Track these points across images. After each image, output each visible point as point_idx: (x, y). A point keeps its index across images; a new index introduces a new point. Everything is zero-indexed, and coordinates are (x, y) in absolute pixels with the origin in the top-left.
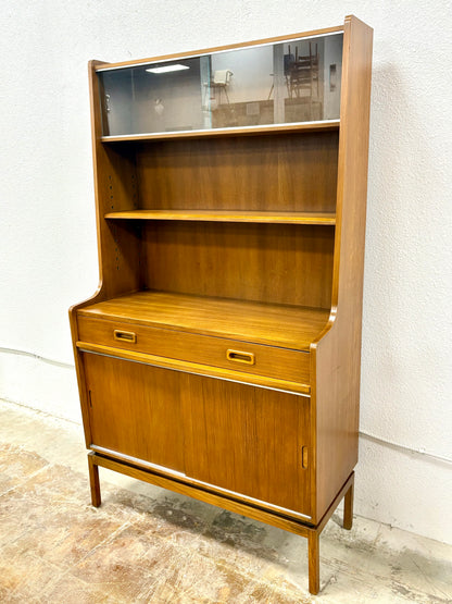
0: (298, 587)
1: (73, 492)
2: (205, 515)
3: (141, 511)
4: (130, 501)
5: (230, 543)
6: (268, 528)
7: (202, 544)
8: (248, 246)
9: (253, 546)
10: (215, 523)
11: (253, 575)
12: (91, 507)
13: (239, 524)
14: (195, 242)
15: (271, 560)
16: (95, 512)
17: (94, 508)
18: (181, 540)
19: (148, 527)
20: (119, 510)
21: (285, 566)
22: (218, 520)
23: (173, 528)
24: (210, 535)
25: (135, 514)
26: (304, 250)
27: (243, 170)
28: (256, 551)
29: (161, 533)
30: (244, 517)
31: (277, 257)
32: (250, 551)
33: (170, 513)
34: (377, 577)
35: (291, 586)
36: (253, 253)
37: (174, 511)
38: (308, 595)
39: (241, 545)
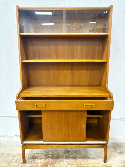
0: (100, 163)
1: (11, 161)
2: (61, 152)
3: (41, 159)
4: (34, 157)
5: (74, 158)
6: (79, 149)
7: (67, 162)
8: (67, 70)
9: (80, 156)
10: (65, 153)
11: (88, 165)
12: (22, 164)
13: (72, 151)
14: (49, 69)
15: (88, 158)
16: (25, 165)
17: (25, 164)
18: (61, 163)
19: (48, 163)
20: (33, 161)
21: (93, 158)
22: (65, 152)
23: (55, 160)
24: (67, 158)
25: (40, 160)
26: (85, 70)
27: (66, 47)
28: (82, 157)
29: (53, 163)
30: (71, 149)
31: (77, 72)
32: (81, 158)
33: (50, 156)
34: (113, 152)
35: (99, 163)
36: (69, 72)
37: (50, 154)
38: (104, 164)
39: (78, 157)
